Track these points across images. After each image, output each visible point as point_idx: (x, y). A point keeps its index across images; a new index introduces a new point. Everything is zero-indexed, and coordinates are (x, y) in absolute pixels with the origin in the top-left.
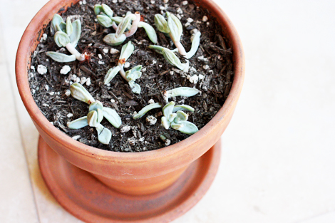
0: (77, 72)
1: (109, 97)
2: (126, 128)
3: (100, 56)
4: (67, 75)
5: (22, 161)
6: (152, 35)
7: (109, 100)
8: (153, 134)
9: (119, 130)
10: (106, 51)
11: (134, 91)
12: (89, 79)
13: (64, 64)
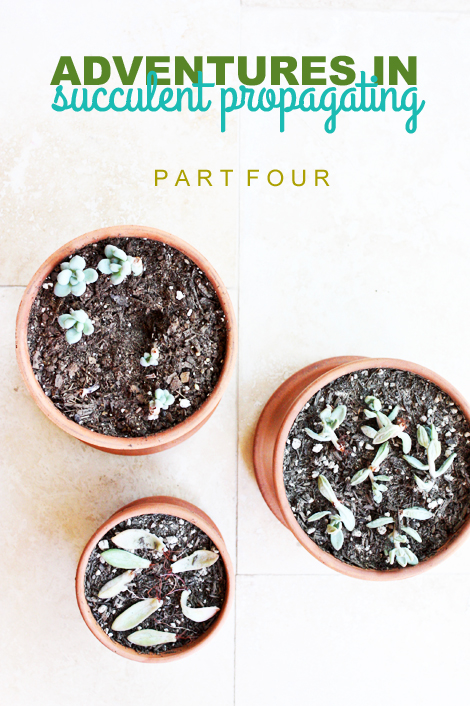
0: (329, 453)
1: (351, 495)
2: (358, 534)
3: (355, 448)
4: (319, 455)
5: (233, 424)
6: (407, 446)
7: (350, 498)
8: (378, 547)
9: (351, 532)
10: (361, 444)
11: (375, 498)
12: (337, 467)
13: (318, 442)
